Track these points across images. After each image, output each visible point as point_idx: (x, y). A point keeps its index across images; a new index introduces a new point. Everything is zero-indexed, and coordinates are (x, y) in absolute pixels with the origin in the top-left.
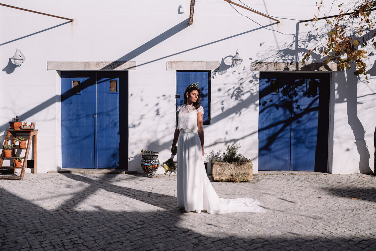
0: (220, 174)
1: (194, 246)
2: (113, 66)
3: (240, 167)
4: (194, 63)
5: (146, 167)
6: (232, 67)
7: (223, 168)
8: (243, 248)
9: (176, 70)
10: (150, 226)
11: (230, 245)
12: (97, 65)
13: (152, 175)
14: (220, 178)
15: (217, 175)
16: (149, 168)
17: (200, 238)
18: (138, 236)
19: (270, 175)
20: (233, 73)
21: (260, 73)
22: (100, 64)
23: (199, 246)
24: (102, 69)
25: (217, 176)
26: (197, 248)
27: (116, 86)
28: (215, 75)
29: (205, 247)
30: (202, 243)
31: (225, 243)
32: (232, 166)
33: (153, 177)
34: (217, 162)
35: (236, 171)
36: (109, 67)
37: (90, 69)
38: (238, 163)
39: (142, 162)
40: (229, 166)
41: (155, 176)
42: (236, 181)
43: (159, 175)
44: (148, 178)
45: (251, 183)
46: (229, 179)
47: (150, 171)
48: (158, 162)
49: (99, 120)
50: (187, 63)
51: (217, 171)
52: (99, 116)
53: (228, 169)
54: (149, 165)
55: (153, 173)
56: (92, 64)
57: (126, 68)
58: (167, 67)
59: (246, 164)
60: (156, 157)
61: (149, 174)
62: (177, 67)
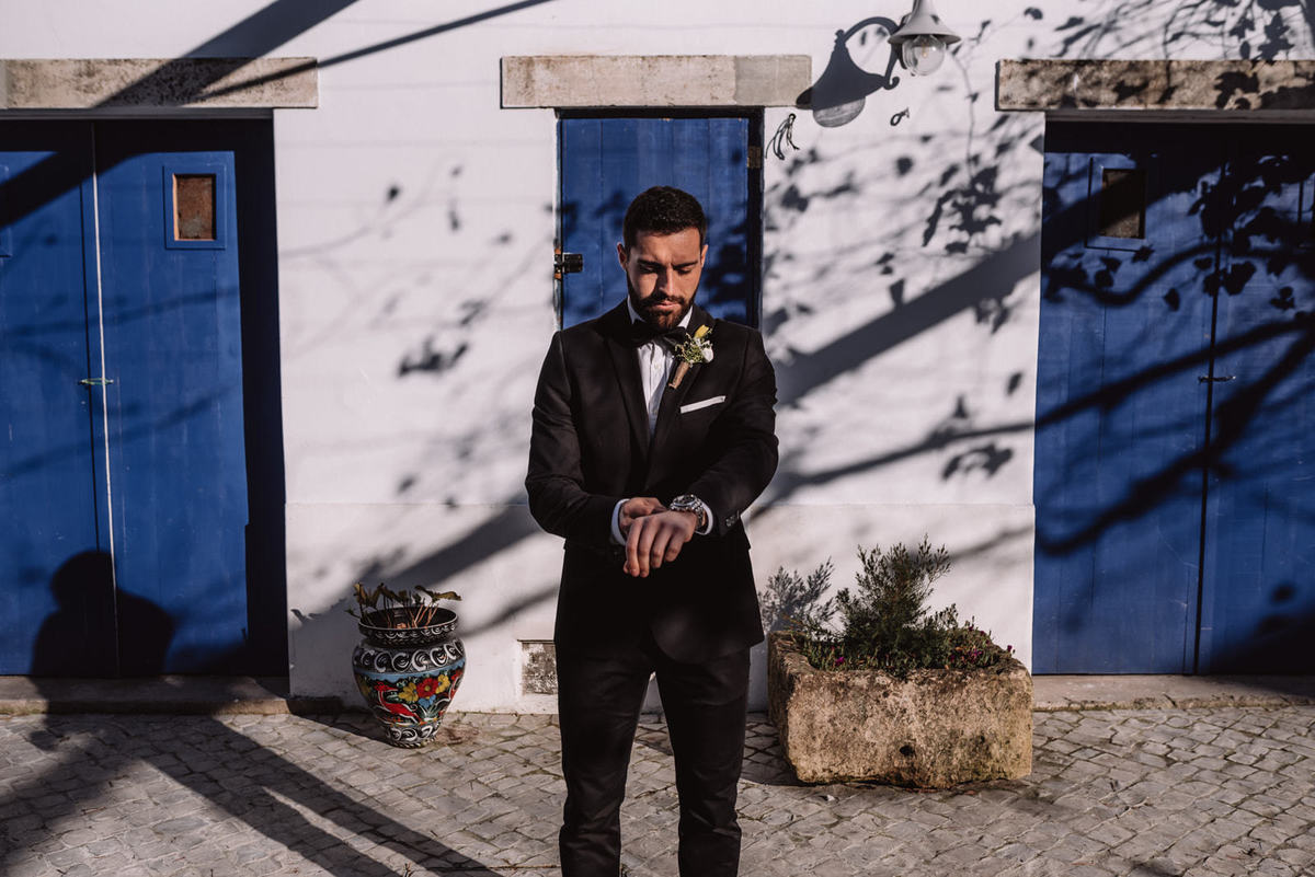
0: (838, 746)
2: (181, 85)
3: (954, 702)
4: (663, 63)
5: (380, 695)
6: (889, 87)
7: (850, 705)
9: (557, 110)
12: (85, 81)
13: (420, 734)
14: (835, 770)
15: (814, 750)
16: (402, 696)
20: (892, 124)
21: (1048, 125)
22: (99, 71)
24: (114, 99)
25: (816, 758)
27: (208, 208)
28: (789, 138)
32: (907, 694)
33: (425, 743)
34: (811, 668)
35: (930, 723)
36: (155, 93)
37: (40, 102)
38: (944, 675)
39: (357, 658)
40: (891, 696)
41: (439, 733)
42: (933, 788)
43: (465, 720)
44: (397, 756)
45: (1021, 792)
46: (888, 774)
47: (407, 713)
48: (454, 658)
49: (119, 404)
50: (619, 62)
51: (817, 724)
52: (115, 382)
53: (882, 714)
54: (401, 680)
55: (424, 725)
56: (54, 71)
57: (259, 95)
58: (504, 90)
59: (995, 679)
60: (440, 628)
61: (404, 727)
62: (558, 87)
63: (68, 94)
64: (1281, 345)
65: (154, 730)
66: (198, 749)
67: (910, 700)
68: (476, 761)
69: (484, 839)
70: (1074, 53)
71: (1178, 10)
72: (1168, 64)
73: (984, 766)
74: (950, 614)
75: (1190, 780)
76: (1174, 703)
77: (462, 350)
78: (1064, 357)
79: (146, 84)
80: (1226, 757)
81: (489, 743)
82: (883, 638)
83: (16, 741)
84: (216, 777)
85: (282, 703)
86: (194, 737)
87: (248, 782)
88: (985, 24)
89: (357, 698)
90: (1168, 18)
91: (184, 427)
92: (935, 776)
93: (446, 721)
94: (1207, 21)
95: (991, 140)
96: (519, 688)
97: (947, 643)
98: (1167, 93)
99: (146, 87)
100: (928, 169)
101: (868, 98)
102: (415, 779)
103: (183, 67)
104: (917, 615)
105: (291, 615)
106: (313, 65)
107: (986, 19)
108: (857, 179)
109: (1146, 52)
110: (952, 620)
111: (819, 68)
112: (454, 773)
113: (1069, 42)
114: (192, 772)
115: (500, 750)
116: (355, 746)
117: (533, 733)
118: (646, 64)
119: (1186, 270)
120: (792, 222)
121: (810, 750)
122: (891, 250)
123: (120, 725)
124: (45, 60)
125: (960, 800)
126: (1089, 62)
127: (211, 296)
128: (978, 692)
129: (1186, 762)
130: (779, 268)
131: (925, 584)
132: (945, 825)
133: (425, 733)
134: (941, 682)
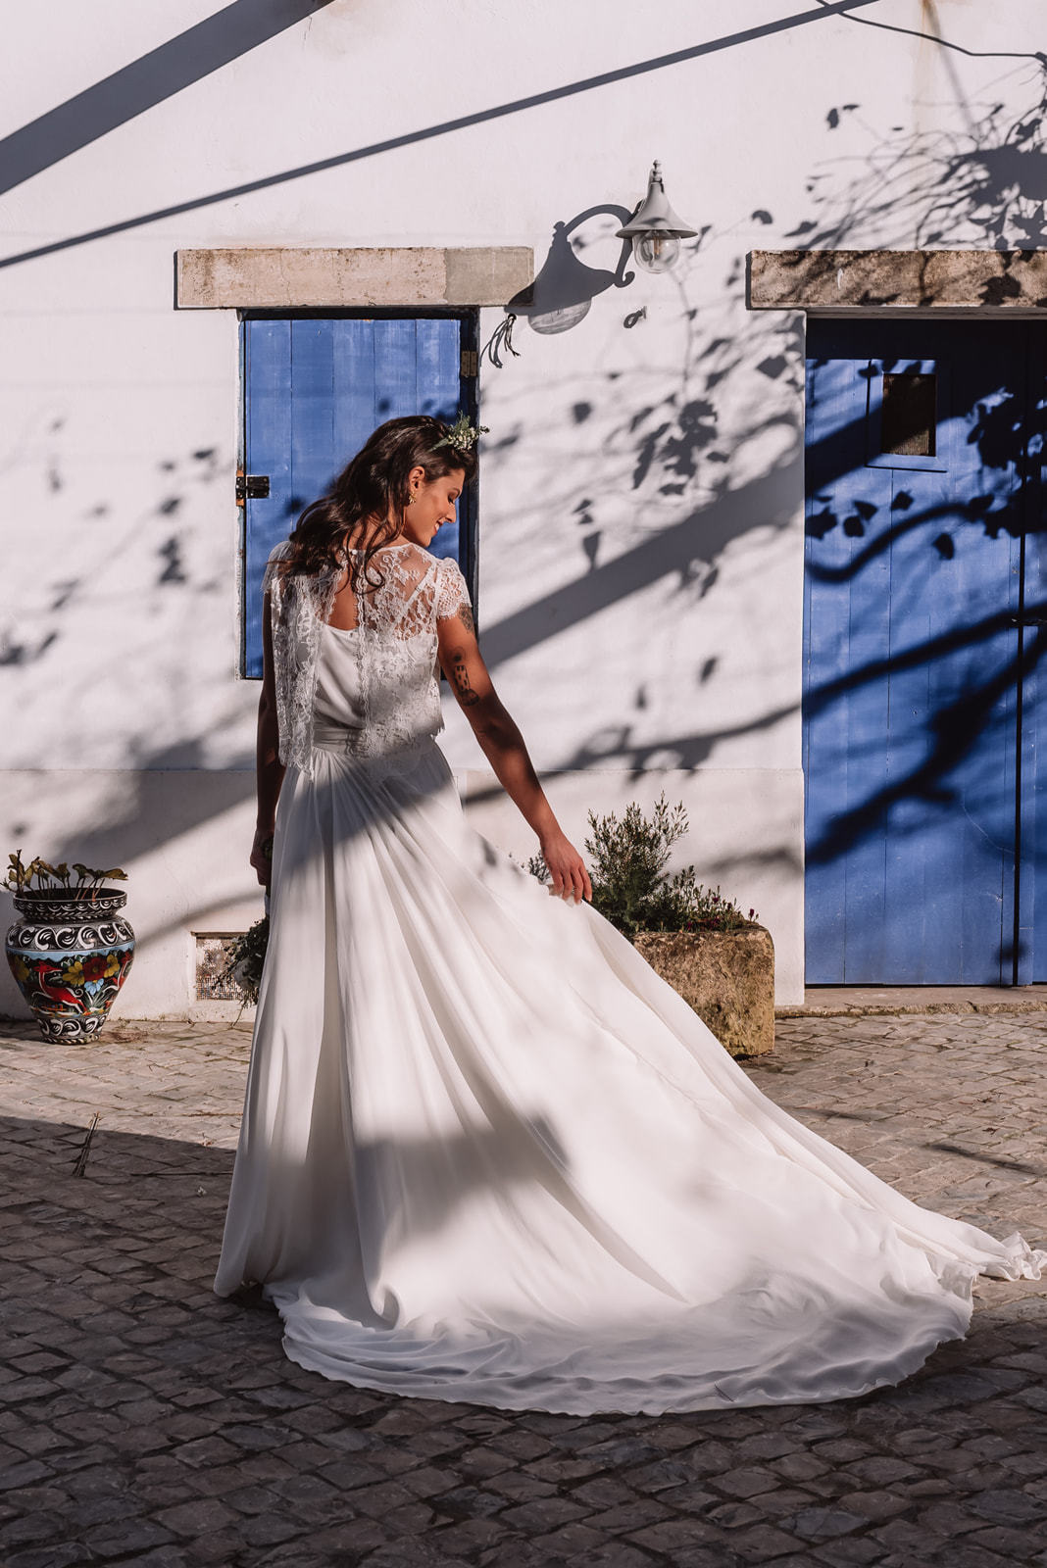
1: (432, 1520)
3: (686, 965)
4: (362, 257)
5: (42, 975)
6: (621, 284)
8: (782, 1524)
9: (240, 310)
10: (108, 1379)
11: (683, 1506)
13: (84, 1027)
16: (66, 979)
17: (470, 1458)
18: (36, 1457)
19: (882, 1013)
20: (627, 325)
23: (469, 1517)
26: (456, 1531)
28: (508, 343)
29: (512, 1527)
30: (485, 1498)
31: (652, 1496)
33: (89, 1040)
38: (676, 936)
39: (13, 937)
47: (71, 999)
48: (124, 938)
50: (312, 256)
54: (66, 959)
55: (89, 1016)
58: (180, 289)
59: (731, 941)
60: (110, 902)
61: (68, 1017)
62: (241, 285)
74: (688, 877)
76: (975, 1008)
81: (163, 1042)
96: (193, 992)
101: (596, 299)
104: (655, 884)
110: (688, 883)
112: (128, 1060)
115: (176, 1046)
118: (344, 258)
128: (713, 955)
133: (89, 1027)
134: (672, 943)
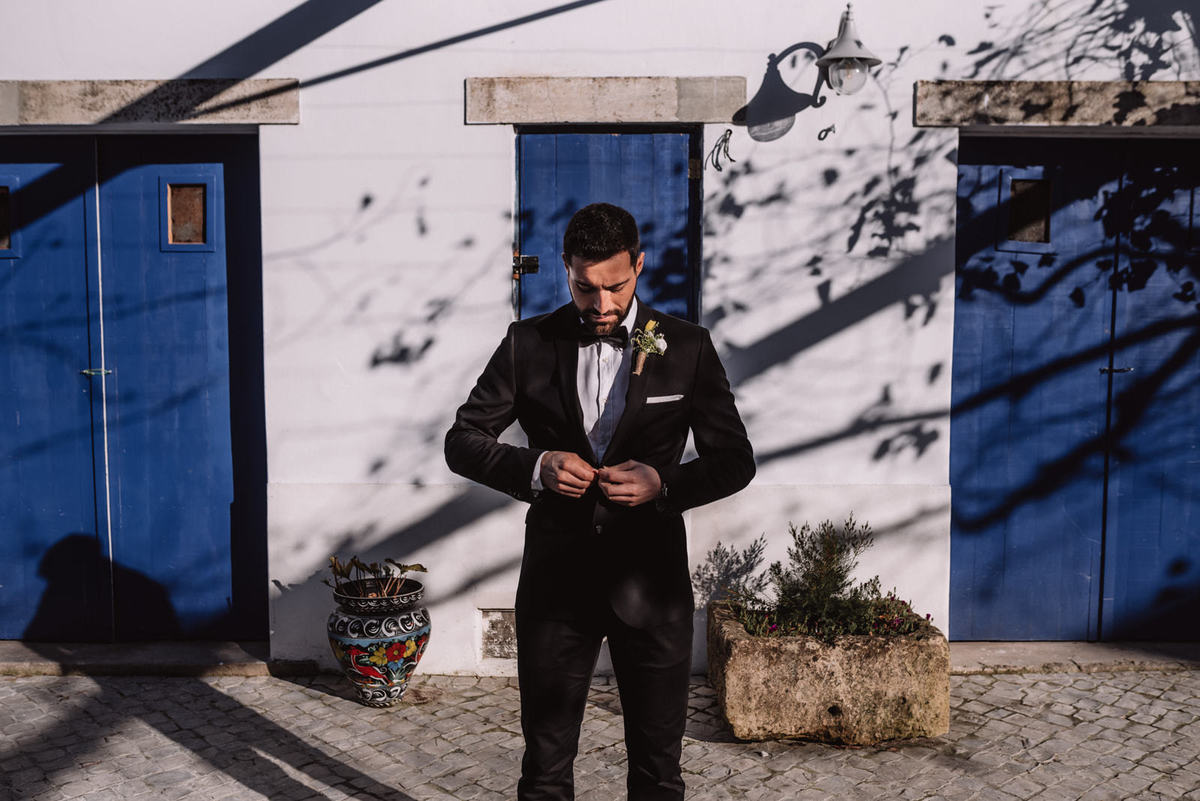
0: (772, 706)
2: (176, 103)
3: (878, 665)
4: (612, 85)
5: (353, 658)
6: (817, 106)
7: (783, 668)
9: (516, 126)
12: (90, 100)
13: (389, 694)
14: (769, 728)
15: (749, 710)
16: (373, 659)
20: (820, 138)
21: (962, 139)
22: (102, 91)
24: (115, 117)
25: (752, 717)
27: (200, 214)
28: (726, 152)
32: (834, 659)
33: (393, 703)
34: (747, 635)
35: (855, 686)
36: (152, 110)
37: (48, 118)
38: (869, 641)
39: (332, 625)
40: (820, 661)
41: (406, 694)
42: (859, 745)
43: (430, 682)
44: (367, 716)
45: (939, 749)
46: (817, 732)
47: (377, 675)
48: (420, 625)
49: (117, 392)
50: (572, 83)
51: (753, 686)
52: (113, 373)
53: (812, 677)
54: (371, 645)
55: (393, 686)
56: (62, 90)
57: (246, 113)
58: (468, 109)
59: (915, 645)
60: (408, 597)
61: (374, 688)
62: (517, 106)
63: (73, 111)
64: (1175, 339)
65: (147, 691)
66: (187, 708)
67: (837, 664)
68: (440, 719)
69: (447, 791)
70: (985, 75)
71: (1079, 36)
72: (1070, 85)
73: (906, 725)
74: (874, 584)
75: (1095, 738)
76: (1079, 667)
77: (428, 344)
78: (977, 351)
79: (144, 103)
80: (1127, 718)
81: (453, 703)
82: (812, 607)
83: (22, 699)
84: (202, 734)
85: (262, 666)
86: (182, 697)
87: (232, 738)
88: (903, 50)
89: (331, 661)
90: (1069, 44)
91: (176, 414)
92: (861, 734)
93: (413, 683)
94: (1105, 46)
95: (910, 153)
96: (479, 653)
97: (871, 611)
98: (1070, 111)
99: (145, 106)
100: (852, 181)
101: (798, 115)
102: (384, 735)
103: (177, 88)
104: (843, 585)
105: (271, 585)
106: (295, 85)
107: (903, 45)
108: (788, 188)
109: (1049, 73)
110: (875, 590)
111: (753, 88)
112: (420, 730)
113: (980, 64)
114: (181, 729)
115: (461, 709)
116: (329, 705)
117: (492, 694)
118: (596, 85)
119: (1089, 271)
120: (729, 228)
121: (746, 710)
122: (819, 254)
123: (116, 687)
124: (54, 82)
125: (883, 756)
126: (998, 83)
127: (201, 295)
128: (900, 657)
129: (1091, 722)
130: (717, 270)
131: (851, 557)
132: (870, 779)
133: (393, 694)
134: (866, 647)
